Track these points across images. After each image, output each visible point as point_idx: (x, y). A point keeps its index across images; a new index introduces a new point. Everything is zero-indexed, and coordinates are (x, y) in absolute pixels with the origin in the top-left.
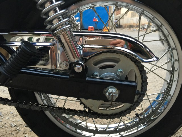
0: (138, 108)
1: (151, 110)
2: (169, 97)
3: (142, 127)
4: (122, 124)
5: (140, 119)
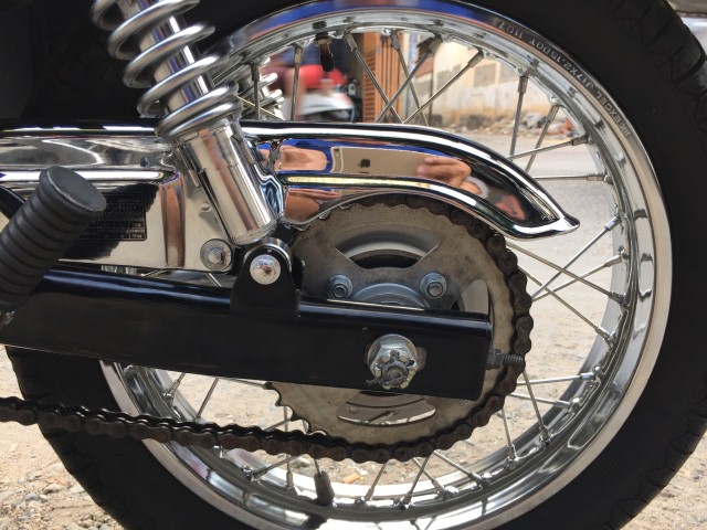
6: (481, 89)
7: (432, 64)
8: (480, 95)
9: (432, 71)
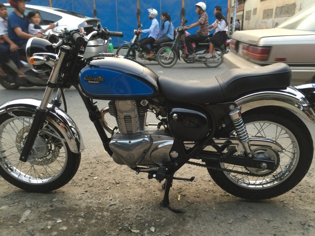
0: (274, 172)
1: (282, 173)
2: (292, 166)
3: (276, 183)
4: (264, 180)
5: (275, 178)
6: (265, 20)
7: (244, 7)
8: (265, 23)
9: (243, 10)
